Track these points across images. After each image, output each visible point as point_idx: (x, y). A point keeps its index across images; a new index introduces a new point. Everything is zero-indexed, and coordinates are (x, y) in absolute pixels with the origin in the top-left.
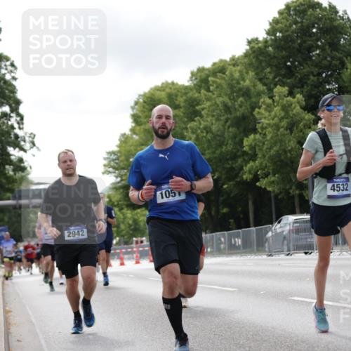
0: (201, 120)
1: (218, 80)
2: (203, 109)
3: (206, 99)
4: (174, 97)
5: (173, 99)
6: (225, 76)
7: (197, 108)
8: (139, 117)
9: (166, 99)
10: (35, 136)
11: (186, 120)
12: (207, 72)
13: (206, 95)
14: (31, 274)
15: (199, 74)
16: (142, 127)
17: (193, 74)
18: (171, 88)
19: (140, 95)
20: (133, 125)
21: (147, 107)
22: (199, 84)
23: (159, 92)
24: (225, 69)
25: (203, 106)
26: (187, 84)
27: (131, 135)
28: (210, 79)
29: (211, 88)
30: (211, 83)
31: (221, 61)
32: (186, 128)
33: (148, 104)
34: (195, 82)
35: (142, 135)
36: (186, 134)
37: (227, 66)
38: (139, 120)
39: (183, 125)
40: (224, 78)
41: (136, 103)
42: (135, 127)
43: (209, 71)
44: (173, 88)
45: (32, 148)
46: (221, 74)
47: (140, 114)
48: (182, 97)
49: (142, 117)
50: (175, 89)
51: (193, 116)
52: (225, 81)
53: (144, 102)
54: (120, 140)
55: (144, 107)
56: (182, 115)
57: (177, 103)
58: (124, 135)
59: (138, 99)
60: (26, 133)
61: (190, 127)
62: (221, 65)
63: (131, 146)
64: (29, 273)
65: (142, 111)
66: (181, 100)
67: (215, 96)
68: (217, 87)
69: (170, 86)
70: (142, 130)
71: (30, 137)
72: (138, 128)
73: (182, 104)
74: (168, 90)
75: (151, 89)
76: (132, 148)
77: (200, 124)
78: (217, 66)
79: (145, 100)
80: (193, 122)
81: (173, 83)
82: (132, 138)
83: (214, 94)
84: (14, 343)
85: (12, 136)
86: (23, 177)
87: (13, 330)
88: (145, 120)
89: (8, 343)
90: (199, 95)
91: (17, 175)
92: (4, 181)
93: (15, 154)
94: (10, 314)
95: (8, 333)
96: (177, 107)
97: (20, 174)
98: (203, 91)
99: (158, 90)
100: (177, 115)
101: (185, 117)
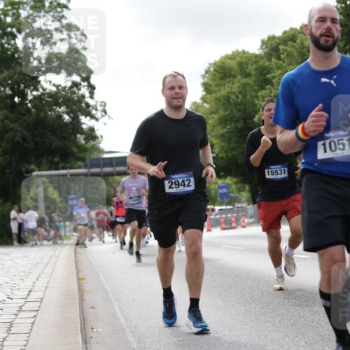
0: (272, 88)
1: (288, 49)
2: (274, 77)
3: (277, 67)
4: (245, 66)
5: (243, 67)
6: (295, 44)
7: (269, 76)
8: (210, 85)
9: (237, 68)
10: (105, 104)
11: (256, 88)
12: (278, 41)
13: (276, 64)
15: (269, 43)
16: (214, 95)
17: (263, 42)
18: (241, 57)
19: (210, 64)
20: (204, 93)
21: (217, 75)
22: (270, 52)
23: (229, 61)
24: (295, 37)
25: (274, 74)
26: (257, 52)
27: (202, 104)
28: (280, 47)
29: (282, 56)
30: (281, 51)
31: (292, 29)
32: (258, 97)
33: (219, 73)
34: (266, 51)
35: (213, 103)
36: (257, 102)
37: (297, 34)
38: (210, 88)
39: (254, 94)
40: (294, 47)
41: (207, 72)
42: (206, 95)
43: (280, 40)
44: (244, 56)
45: (103, 116)
46: (291, 43)
47: (211, 83)
48: (252, 65)
49: (213, 85)
50: (246, 57)
51: (264, 84)
52: (296, 49)
53: (215, 70)
54: (191, 108)
55: (215, 75)
56: (253, 83)
57: (248, 71)
58: (194, 103)
59: (209, 68)
60: (97, 102)
61: (261, 95)
62: (292, 33)
65: (212, 79)
66: (251, 69)
67: (286, 64)
68: (288, 56)
69: (241, 54)
70: (213, 98)
71: (101, 105)
72: (209, 96)
73: (253, 73)
74: (238, 59)
75: (222, 57)
77: (271, 92)
78: (287, 34)
79: (216, 69)
80: (264, 91)
81: (244, 52)
82: (203, 107)
83: (284, 62)
84: (88, 310)
85: (83, 105)
86: (93, 146)
87: (86, 297)
88: (217, 89)
89: (83, 310)
90: (270, 63)
91: (88, 144)
92: (75, 150)
93: (86, 122)
94: (83, 281)
95: (82, 300)
96: (247, 75)
97: (92, 142)
98: (273, 60)
99: (229, 59)
100: (247, 84)
101: (256, 85)
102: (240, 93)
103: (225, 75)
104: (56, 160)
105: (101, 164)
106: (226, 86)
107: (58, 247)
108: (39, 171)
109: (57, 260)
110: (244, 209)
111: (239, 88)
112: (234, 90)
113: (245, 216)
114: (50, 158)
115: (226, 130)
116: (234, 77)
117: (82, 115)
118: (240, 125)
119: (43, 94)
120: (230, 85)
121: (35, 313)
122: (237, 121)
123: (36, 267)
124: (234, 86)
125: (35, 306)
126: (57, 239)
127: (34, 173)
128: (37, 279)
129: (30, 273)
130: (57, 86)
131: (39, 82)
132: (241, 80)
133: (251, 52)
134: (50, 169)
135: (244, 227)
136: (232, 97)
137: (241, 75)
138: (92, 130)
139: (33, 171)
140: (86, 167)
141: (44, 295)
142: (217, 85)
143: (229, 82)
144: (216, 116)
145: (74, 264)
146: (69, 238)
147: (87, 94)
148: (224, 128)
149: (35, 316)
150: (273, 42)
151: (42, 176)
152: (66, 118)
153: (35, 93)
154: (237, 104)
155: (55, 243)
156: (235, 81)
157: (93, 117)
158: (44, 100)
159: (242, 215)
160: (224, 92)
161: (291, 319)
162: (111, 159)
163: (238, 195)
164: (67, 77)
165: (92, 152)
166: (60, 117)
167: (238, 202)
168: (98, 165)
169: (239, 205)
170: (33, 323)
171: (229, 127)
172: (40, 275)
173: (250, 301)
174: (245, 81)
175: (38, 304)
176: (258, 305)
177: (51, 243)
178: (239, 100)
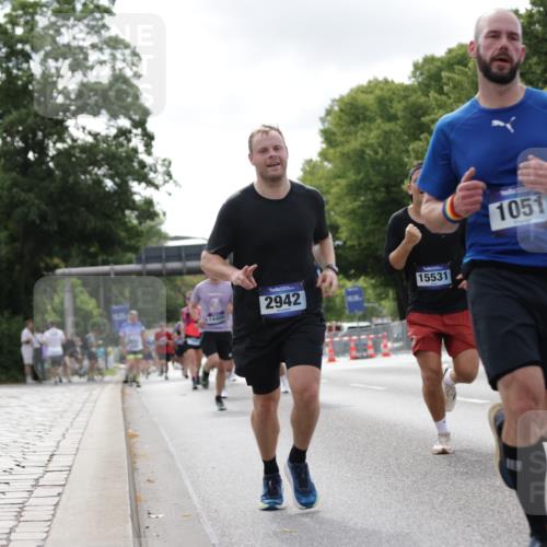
0: (428, 137)
1: (457, 77)
2: (433, 122)
3: (437, 105)
4: (388, 104)
5: (385, 105)
6: (467, 70)
7: (425, 119)
8: (334, 134)
9: (376, 106)
10: (170, 163)
11: (406, 137)
12: (439, 64)
13: (436, 100)
14: (167, 378)
15: (426, 67)
16: (339, 149)
17: (416, 66)
18: (382, 89)
19: (334, 101)
20: (324, 146)
21: (345, 118)
22: (426, 82)
23: (364, 96)
24: (466, 59)
25: (433, 117)
26: (407, 82)
27: (321, 162)
28: (444, 74)
29: (446, 88)
30: (444, 80)
31: (461, 46)
32: (407, 151)
33: (347, 114)
34: (420, 79)
35: (338, 162)
36: (406, 160)
38: (333, 138)
39: (402, 147)
40: (465, 74)
41: (329, 112)
42: (327, 149)
43: (442, 62)
44: (386, 87)
45: (165, 182)
46: (460, 67)
47: (335, 130)
48: (399, 102)
49: (338, 134)
50: (389, 90)
51: (418, 132)
52: (468, 77)
53: (341, 110)
54: (303, 170)
55: (340, 118)
56: (400, 130)
57: (392, 111)
58: (309, 162)
59: (332, 107)
60: (157, 160)
61: (413, 150)
62: (461, 52)
63: (321, 178)
64: (163, 378)
65: (338, 125)
66: (398, 108)
67: (451, 101)
68: (455, 87)
69: (381, 85)
70: (338, 154)
71: (163, 165)
72: (331, 151)
73: (400, 114)
74: (378, 92)
75: (352, 90)
76: (323, 182)
78: (454, 54)
79: (343, 108)
80: (418, 142)
81: (386, 81)
82: (323, 167)
83: (449, 98)
84: (142, 485)
85: (135, 164)
86: (152, 227)
87: (140, 464)
88: (343, 139)
89: (134, 485)
90: (427, 99)
91: (143, 225)
92: (123, 234)
93: (139, 191)
94: (134, 440)
95: (133, 470)
96: (392, 118)
97: (149, 223)
98: (433, 94)
99: (363, 92)
100: (391, 132)
101: (405, 133)
102: (380, 146)
103: (358, 118)
104: (92, 250)
105: (164, 256)
106: (359, 134)
107: (95, 386)
108: (66, 267)
109: (94, 407)
110: (386, 328)
111: (378, 137)
112: (370, 141)
113: (388, 338)
114: (83, 247)
115: (358, 203)
116: (372, 120)
117: (134, 180)
118: (380, 196)
119: (72, 147)
120: (365, 134)
121: (60, 490)
122: (376, 189)
123: (62, 417)
124: (372, 135)
125: (60, 478)
126: (93, 373)
127: (59, 271)
128: (64, 435)
129: (51, 426)
130: (95, 136)
131: (67, 128)
132: (382, 125)
133: (397, 81)
134: (83, 264)
135: (386, 355)
136: (368, 151)
137: (382, 117)
138: (149, 202)
139: (57, 267)
140: (139, 261)
141: (74, 461)
142: (344, 134)
143: (362, 129)
144: (343, 182)
145: (121, 412)
146: (113, 372)
147: (141, 148)
148: (355, 200)
149: (59, 494)
150: (431, 66)
151: (70, 275)
152: (109, 184)
153: (60, 146)
154: (375, 164)
155: (91, 380)
156: (373, 126)
157: (150, 183)
158: (74, 156)
159: (384, 337)
160: (355, 144)
161: (460, 499)
162: (179, 248)
163: (376, 305)
164: (109, 120)
165: (149, 239)
166: (98, 182)
167: (378, 316)
168: (158, 259)
169: (379, 321)
170: (56, 505)
171: (362, 198)
172: (67, 430)
173: (396, 470)
174: (388, 126)
175: (64, 474)
176: (407, 477)
177: (84, 379)
178: (379, 157)
